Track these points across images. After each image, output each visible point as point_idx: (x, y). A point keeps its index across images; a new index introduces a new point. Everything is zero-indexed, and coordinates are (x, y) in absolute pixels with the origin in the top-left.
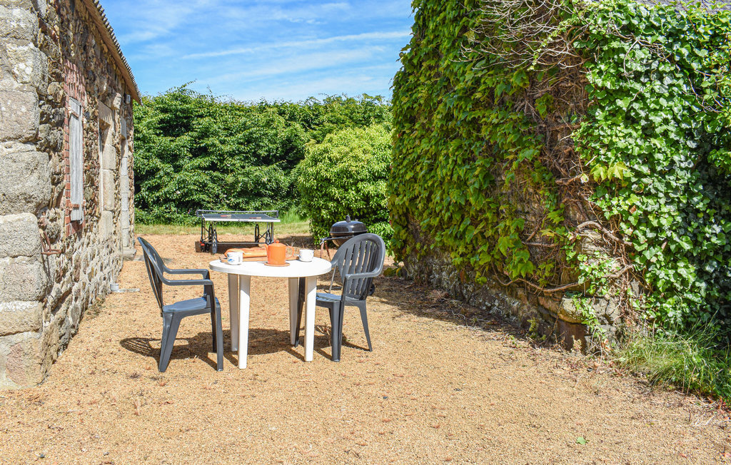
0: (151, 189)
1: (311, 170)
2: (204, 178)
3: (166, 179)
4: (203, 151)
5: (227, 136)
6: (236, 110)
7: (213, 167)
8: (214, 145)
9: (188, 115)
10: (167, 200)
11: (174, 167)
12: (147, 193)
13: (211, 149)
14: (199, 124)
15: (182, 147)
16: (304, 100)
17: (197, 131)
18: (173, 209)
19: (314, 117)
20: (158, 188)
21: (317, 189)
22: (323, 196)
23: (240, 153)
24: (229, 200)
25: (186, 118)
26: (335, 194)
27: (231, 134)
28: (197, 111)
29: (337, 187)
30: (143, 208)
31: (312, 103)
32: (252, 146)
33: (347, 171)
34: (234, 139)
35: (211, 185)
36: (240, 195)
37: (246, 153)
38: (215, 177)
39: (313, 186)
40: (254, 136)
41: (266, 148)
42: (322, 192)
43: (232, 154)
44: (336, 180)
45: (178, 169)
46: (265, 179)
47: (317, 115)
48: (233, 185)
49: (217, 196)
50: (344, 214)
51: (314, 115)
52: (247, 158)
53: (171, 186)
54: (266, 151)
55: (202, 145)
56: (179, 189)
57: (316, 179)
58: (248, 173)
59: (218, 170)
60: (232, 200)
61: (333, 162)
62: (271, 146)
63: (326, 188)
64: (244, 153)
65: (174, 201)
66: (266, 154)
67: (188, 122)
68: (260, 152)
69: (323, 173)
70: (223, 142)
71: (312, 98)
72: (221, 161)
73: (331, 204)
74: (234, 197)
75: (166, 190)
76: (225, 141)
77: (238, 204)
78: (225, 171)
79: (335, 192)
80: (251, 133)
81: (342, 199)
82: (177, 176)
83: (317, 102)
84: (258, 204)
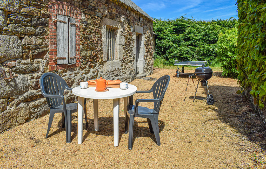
0: (169, 53)
1: (220, 45)
2: (188, 49)
3: (174, 49)
4: (188, 39)
5: (198, 33)
6: (202, 24)
7: (192, 45)
8: (192, 37)
9: (184, 27)
10: (174, 57)
11: (178, 45)
12: (168, 54)
13: (191, 38)
14: (187, 30)
15: (182, 38)
16: (229, 19)
17: (187, 32)
18: (177, 60)
19: (233, 25)
20: (171, 52)
21: (222, 53)
22: (225, 55)
23: (202, 39)
24: (198, 57)
25: (183, 27)
26: (229, 55)
27: (200, 33)
28: (187, 25)
29: (230, 52)
30: (166, 60)
31: (232, 20)
32: (207, 37)
33: (234, 45)
34: (200, 34)
35: (191, 51)
36: (202, 55)
37: (205, 39)
38: (193, 48)
39: (220, 51)
40: (208, 33)
41: (213, 38)
42: (224, 54)
43: (199, 40)
44: (229, 49)
45: (179, 46)
46: (211, 49)
47: (234, 24)
48: (199, 51)
49: (193, 56)
50: (234, 64)
51: (233, 24)
52: (205, 41)
53: (176, 52)
54: (213, 39)
55: (188, 37)
56: (179, 53)
57: (222, 48)
58: (205, 47)
59: (194, 46)
60: (199, 57)
61: (228, 41)
62: (214, 37)
63: (226, 52)
64: (204, 39)
65: (177, 57)
66: (212, 40)
67: (184, 29)
68: (210, 39)
69: (224, 46)
70: (196, 36)
71: (232, 18)
72: (195, 43)
73: (227, 59)
74: (200, 56)
75: (174, 53)
76: (196, 35)
77: (201, 58)
78: (196, 46)
79: (229, 54)
80: (207, 32)
81: (232, 57)
82: (178, 48)
83: (234, 19)
84: (209, 59)
